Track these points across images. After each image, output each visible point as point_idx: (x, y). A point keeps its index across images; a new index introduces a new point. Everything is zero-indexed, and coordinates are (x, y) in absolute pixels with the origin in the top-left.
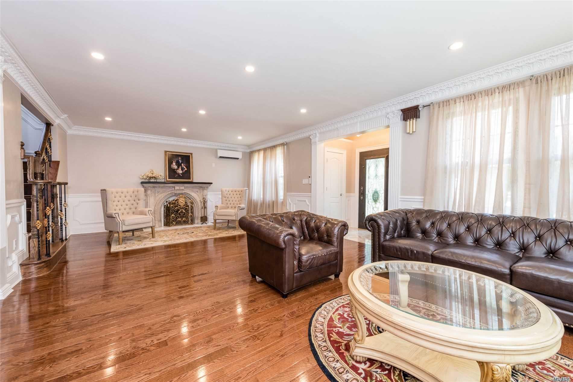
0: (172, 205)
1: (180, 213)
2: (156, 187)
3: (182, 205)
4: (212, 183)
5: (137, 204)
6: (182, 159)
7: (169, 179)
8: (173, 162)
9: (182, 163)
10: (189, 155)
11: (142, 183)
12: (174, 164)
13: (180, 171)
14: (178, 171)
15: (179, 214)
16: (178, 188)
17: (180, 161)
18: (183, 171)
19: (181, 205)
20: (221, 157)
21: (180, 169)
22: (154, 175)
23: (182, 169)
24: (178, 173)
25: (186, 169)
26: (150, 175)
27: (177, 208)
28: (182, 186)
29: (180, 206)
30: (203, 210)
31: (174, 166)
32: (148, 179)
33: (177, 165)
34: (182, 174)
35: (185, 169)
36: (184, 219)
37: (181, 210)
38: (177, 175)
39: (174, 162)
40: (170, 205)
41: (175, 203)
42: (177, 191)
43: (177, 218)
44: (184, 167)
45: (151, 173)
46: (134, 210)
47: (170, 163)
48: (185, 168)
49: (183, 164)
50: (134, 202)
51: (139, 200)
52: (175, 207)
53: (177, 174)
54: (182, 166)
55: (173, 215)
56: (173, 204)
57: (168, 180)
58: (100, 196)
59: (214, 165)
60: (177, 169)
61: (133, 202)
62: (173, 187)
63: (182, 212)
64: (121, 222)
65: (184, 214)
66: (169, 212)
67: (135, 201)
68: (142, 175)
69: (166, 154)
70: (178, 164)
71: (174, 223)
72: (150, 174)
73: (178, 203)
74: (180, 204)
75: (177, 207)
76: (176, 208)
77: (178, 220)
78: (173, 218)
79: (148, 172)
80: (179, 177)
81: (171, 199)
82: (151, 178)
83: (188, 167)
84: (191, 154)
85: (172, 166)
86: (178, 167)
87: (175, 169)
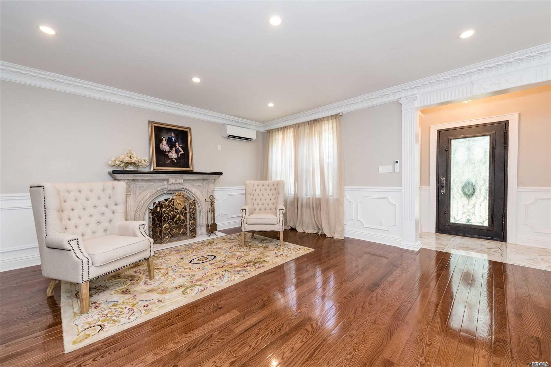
0: (164, 209)
1: (176, 221)
2: (137, 180)
3: (180, 209)
4: (221, 174)
5: (114, 212)
6: (176, 136)
7: (157, 166)
8: (162, 140)
9: (176, 142)
10: (186, 130)
11: (114, 172)
12: (164, 142)
13: (173, 155)
14: (170, 154)
15: (176, 223)
16: (174, 181)
17: (173, 138)
18: (178, 155)
19: (178, 208)
20: (231, 136)
21: (174, 151)
22: (133, 160)
23: (177, 152)
24: (170, 157)
25: (182, 152)
26: (127, 159)
27: (172, 213)
28: (179, 179)
29: (176, 209)
30: (210, 214)
31: (164, 146)
32: (122, 165)
33: (168, 145)
34: (178, 159)
35: (180, 152)
36: (182, 230)
37: (178, 216)
38: (169, 161)
39: (164, 139)
40: (160, 209)
41: (169, 206)
42: (172, 185)
43: (171, 230)
44: (180, 149)
45: (129, 155)
46: (106, 224)
47: (158, 141)
48: (182, 150)
49: (177, 144)
50: (107, 209)
51: (116, 204)
52: (170, 211)
53: (169, 159)
54: (176, 147)
55: (165, 225)
56: (165, 207)
57: (155, 168)
58: (29, 197)
59: (219, 147)
60: (169, 152)
61: (105, 208)
62: (164, 179)
63: (179, 219)
64: (85, 260)
65: (183, 223)
66: (159, 220)
67: (107, 206)
68: (113, 159)
69: (152, 126)
70: (171, 145)
71: (167, 237)
72: (127, 157)
73: (173, 205)
74: (176, 206)
75: (173, 211)
76: (170, 214)
77: (174, 231)
78: (166, 230)
79: (124, 154)
80: (173, 164)
81: (161, 199)
82: (127, 164)
83: (186, 148)
84: (190, 129)
85: (161, 145)
86: (171, 149)
87: (166, 151)
